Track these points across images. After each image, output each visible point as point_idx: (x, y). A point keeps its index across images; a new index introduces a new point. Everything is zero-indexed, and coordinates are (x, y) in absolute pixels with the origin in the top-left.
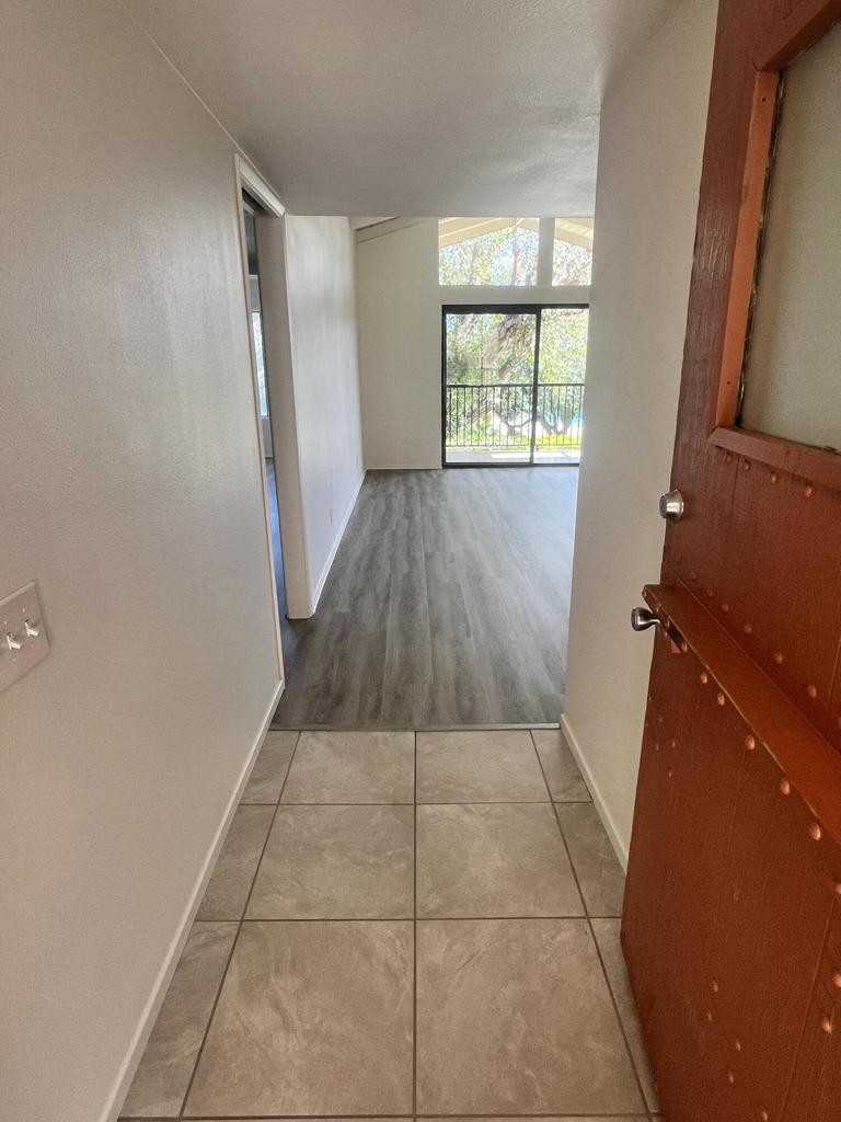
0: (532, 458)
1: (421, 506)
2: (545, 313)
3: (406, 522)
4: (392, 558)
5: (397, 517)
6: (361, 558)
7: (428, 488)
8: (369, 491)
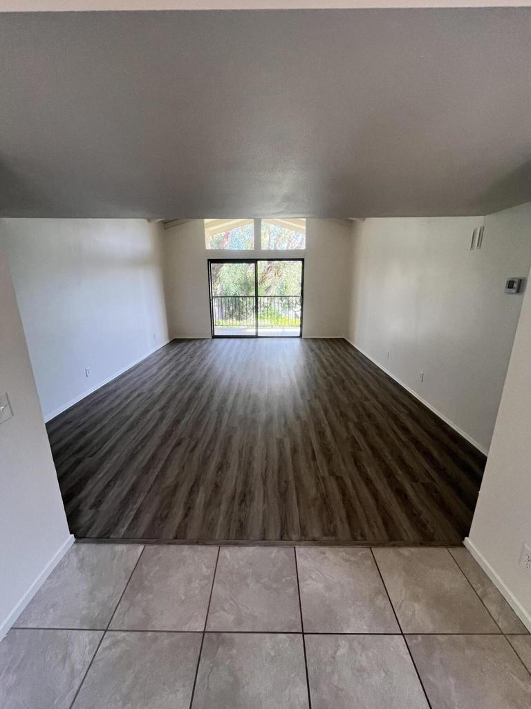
0: (257, 333)
2: (259, 262)
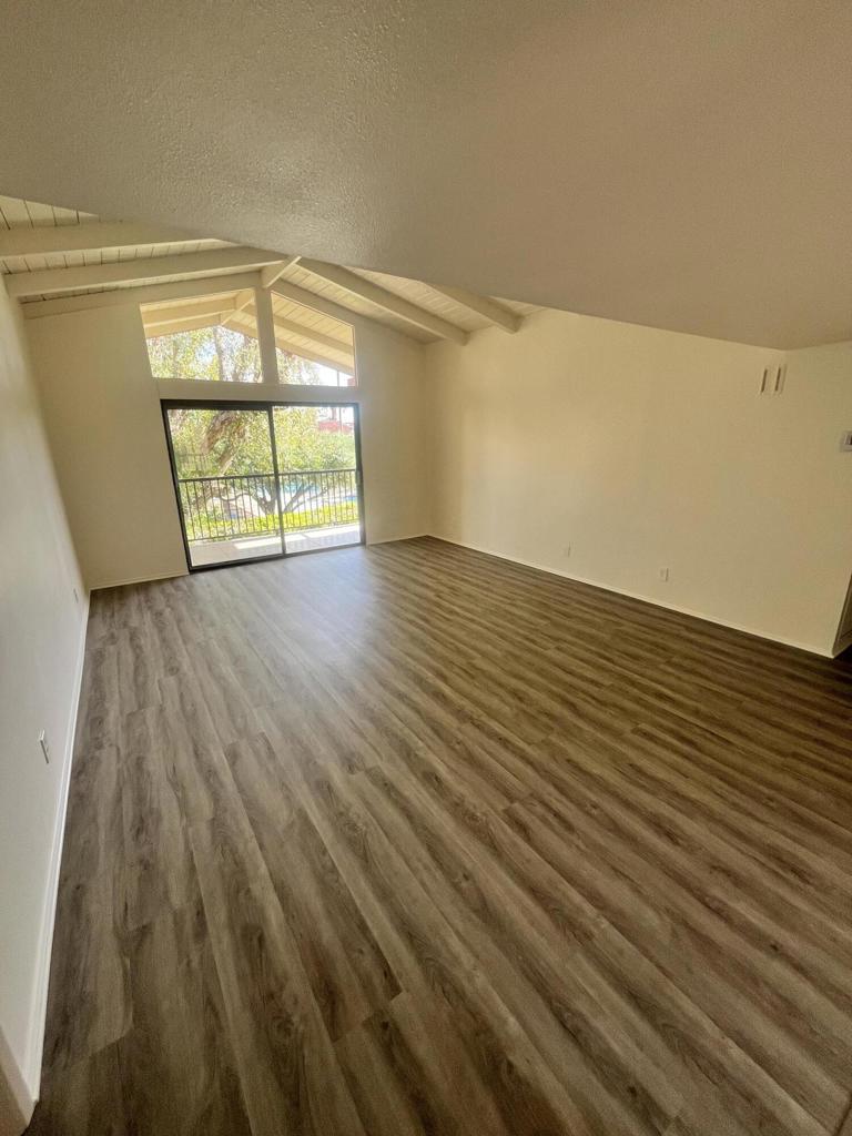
0: (284, 547)
1: (185, 642)
2: (274, 408)
3: (172, 681)
4: (176, 784)
5: (156, 674)
6: (119, 800)
7: (183, 608)
8: (102, 631)
